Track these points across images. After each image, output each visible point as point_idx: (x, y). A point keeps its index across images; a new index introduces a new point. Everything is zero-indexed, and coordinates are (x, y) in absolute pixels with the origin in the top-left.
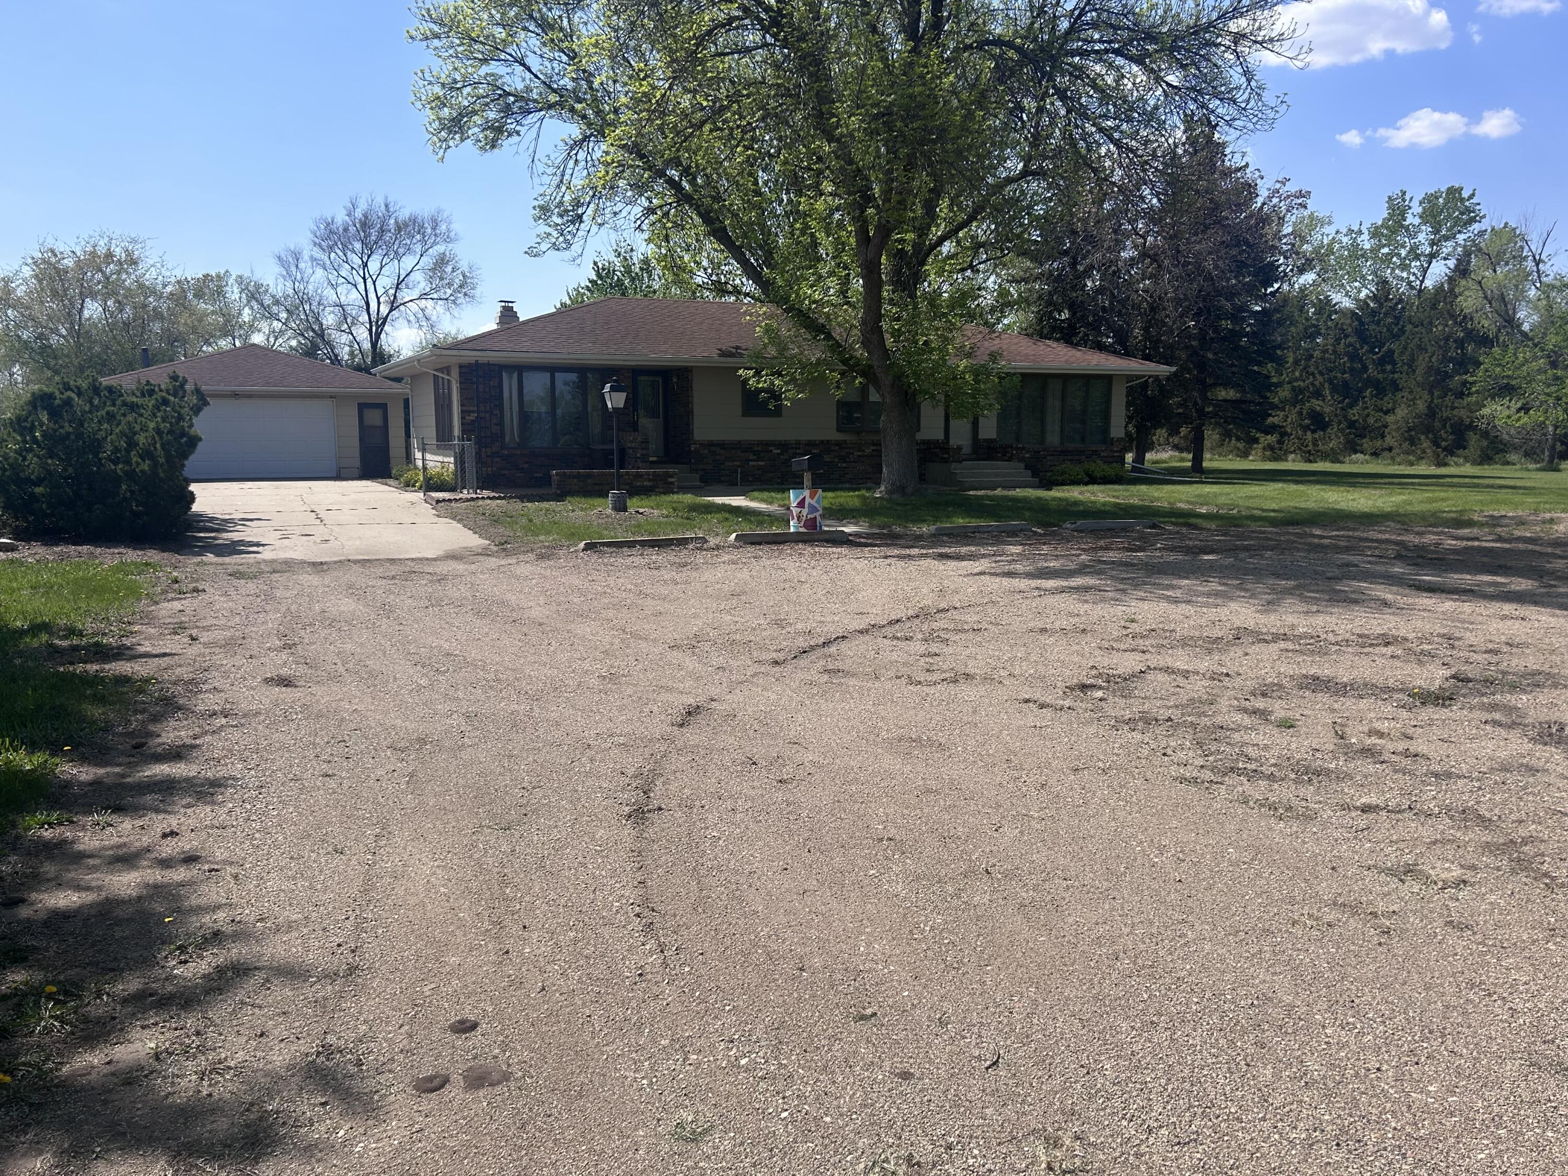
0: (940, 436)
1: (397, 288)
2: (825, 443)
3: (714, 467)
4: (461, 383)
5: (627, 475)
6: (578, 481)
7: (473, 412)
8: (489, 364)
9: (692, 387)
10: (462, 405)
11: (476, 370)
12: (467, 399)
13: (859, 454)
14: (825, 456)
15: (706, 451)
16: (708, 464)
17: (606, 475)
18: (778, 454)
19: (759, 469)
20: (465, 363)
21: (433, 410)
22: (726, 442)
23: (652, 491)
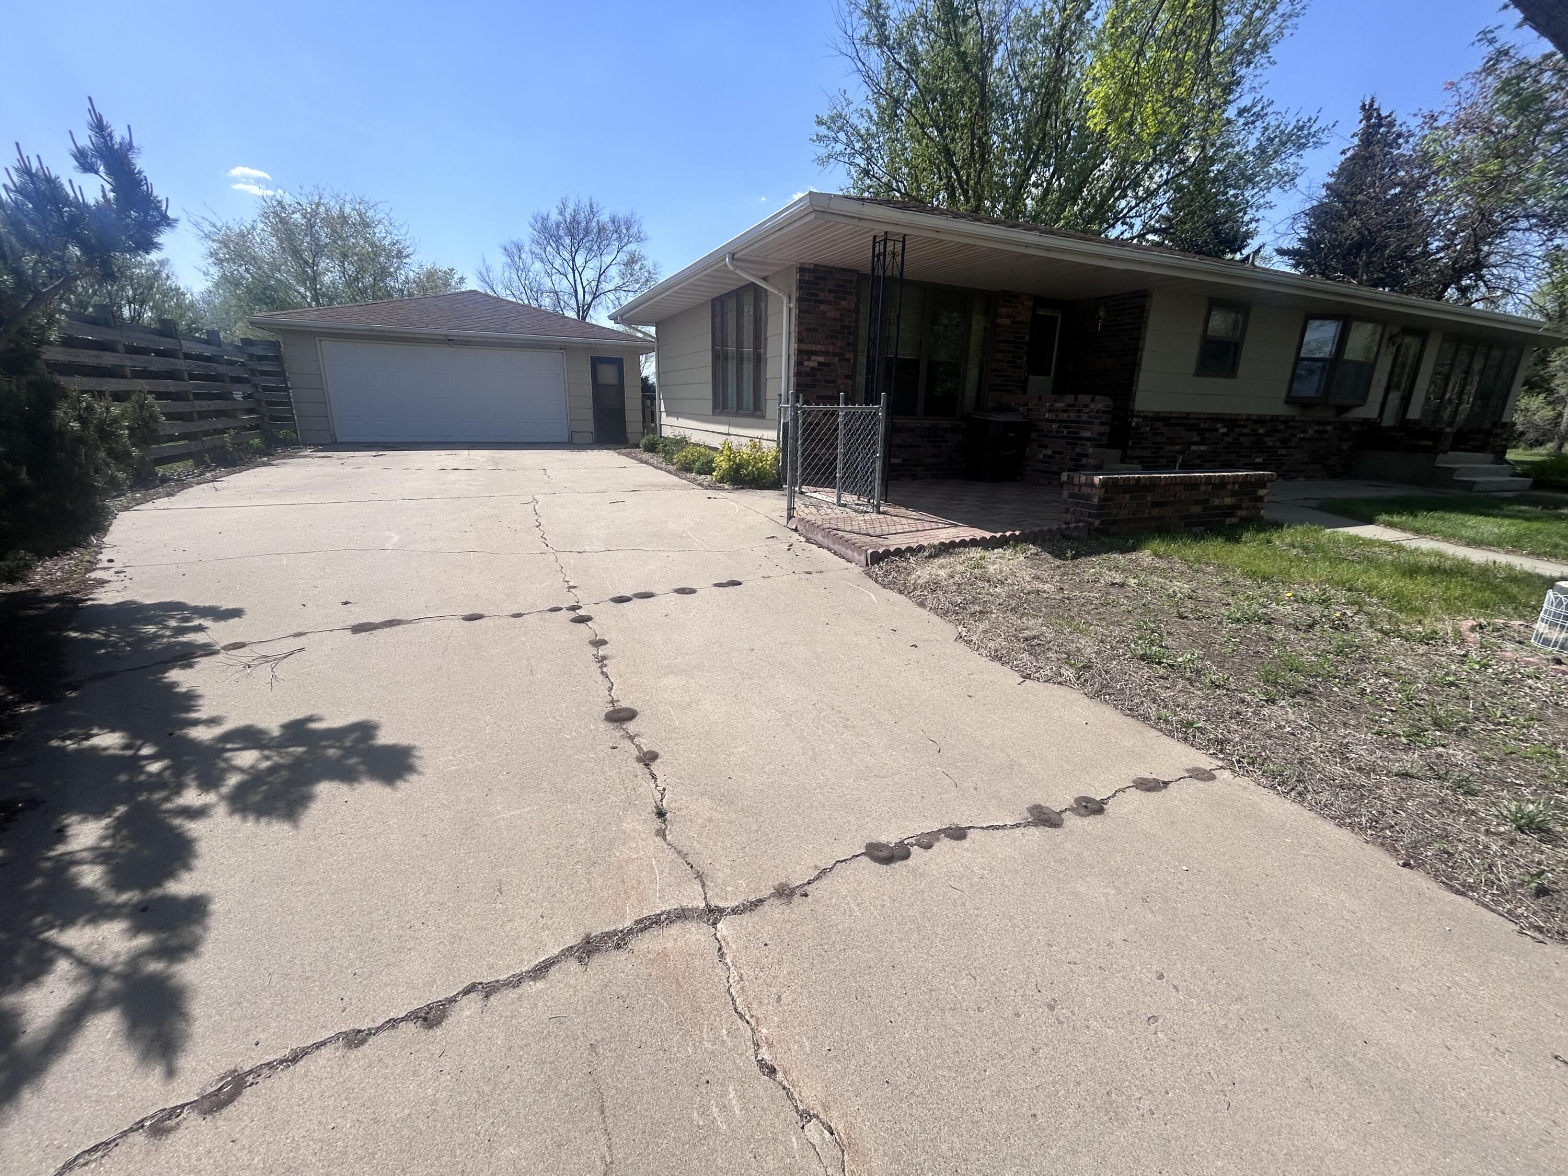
0: (1375, 415)
1: (598, 281)
2: (1274, 419)
3: (1152, 453)
4: (800, 300)
5: (1206, 483)
6: (1130, 499)
7: (815, 353)
8: (844, 270)
9: (1146, 323)
10: (800, 341)
11: (824, 279)
12: (808, 330)
13: (1302, 435)
14: (1267, 439)
15: (1148, 428)
16: (1146, 448)
17: (1176, 484)
18: (1224, 435)
19: (1199, 457)
20: (810, 264)
21: (707, 358)
22: (1174, 415)
23: (1232, 515)
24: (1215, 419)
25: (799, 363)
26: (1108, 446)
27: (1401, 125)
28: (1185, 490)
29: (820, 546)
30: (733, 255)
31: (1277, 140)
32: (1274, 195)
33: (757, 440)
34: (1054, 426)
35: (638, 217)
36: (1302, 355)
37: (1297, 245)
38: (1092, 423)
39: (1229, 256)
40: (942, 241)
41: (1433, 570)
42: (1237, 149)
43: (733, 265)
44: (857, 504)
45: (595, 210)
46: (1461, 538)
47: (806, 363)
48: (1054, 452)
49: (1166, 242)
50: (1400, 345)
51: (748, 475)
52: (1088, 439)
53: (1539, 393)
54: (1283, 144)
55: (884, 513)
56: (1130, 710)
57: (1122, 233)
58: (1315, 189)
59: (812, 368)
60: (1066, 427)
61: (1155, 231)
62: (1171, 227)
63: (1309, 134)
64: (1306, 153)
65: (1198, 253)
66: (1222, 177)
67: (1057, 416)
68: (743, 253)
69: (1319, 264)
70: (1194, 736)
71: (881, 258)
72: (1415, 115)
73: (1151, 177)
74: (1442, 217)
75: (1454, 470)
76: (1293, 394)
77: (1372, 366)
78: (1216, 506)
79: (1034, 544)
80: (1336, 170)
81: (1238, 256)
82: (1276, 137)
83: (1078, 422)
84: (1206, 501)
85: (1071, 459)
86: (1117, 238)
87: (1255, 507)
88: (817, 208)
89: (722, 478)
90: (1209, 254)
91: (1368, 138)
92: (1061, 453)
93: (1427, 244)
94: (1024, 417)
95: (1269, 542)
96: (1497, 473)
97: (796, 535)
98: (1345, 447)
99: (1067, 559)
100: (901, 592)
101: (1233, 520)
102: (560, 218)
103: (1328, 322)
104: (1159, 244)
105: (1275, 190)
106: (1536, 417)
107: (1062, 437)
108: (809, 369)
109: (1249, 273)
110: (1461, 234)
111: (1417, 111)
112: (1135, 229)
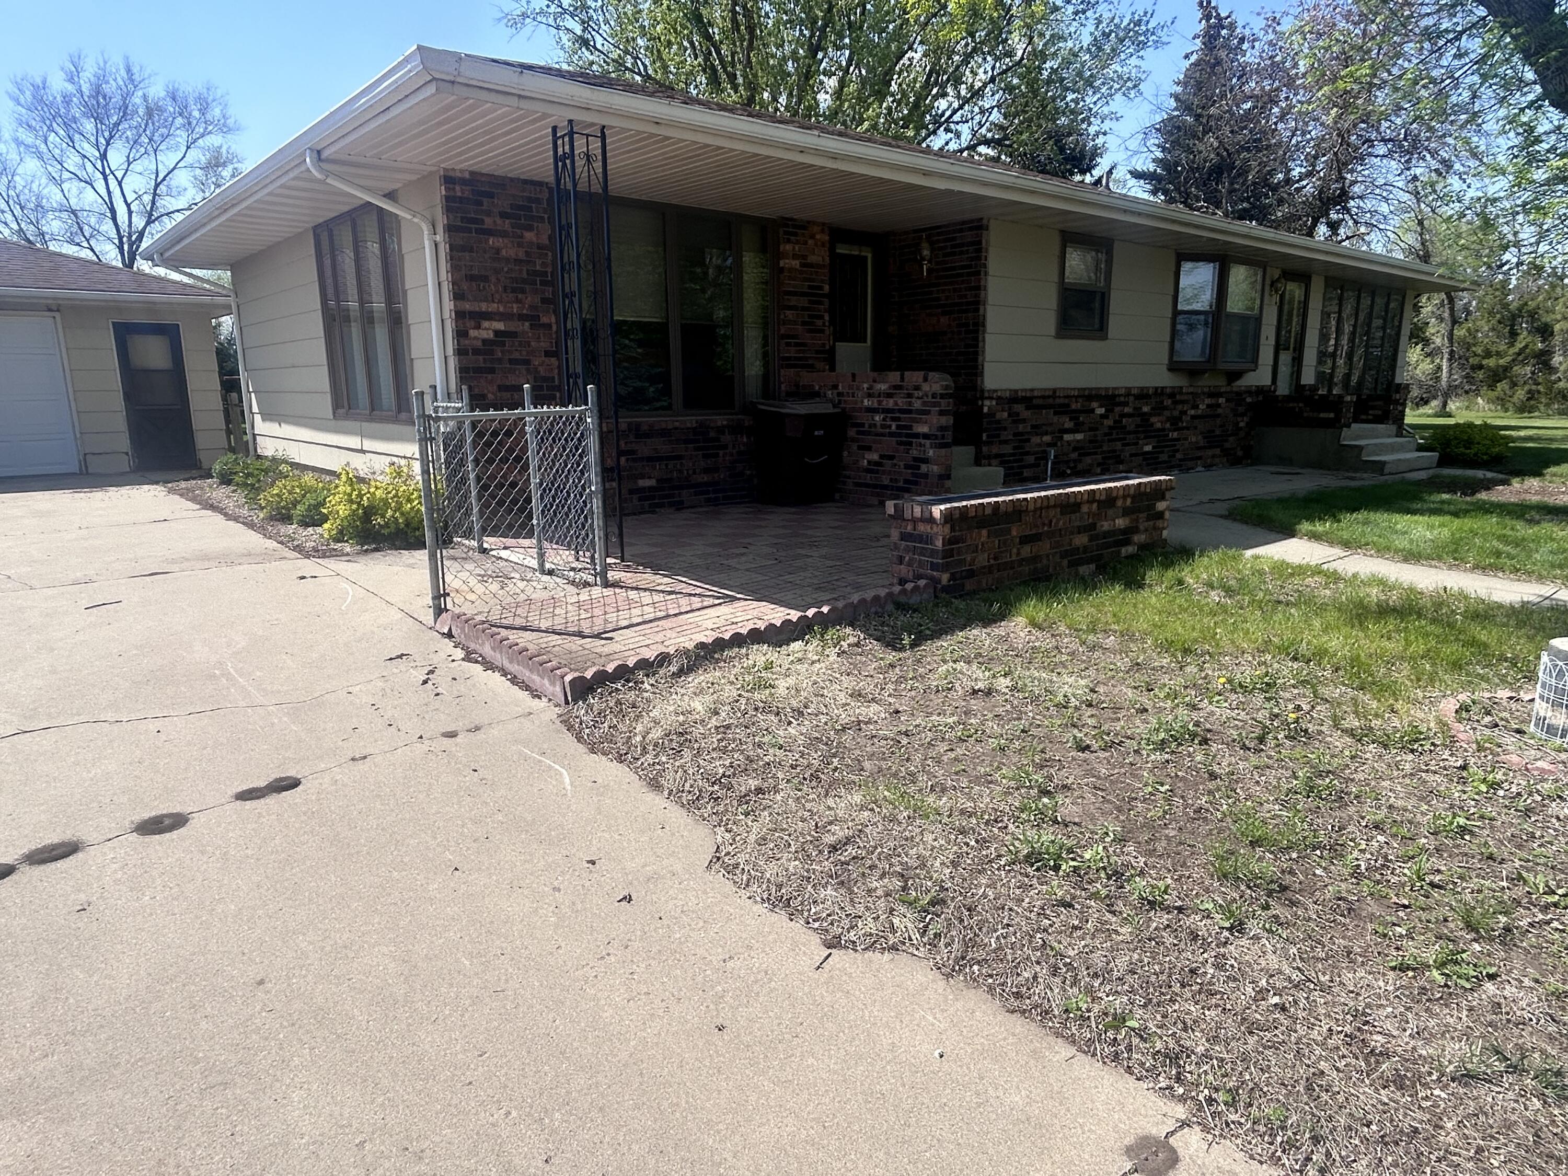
0: (1268, 382)
1: (155, 194)
2: (1159, 392)
3: (1015, 448)
4: (450, 229)
5: (1088, 502)
6: (989, 537)
7: (488, 316)
8: (525, 182)
9: (985, 266)
10: (458, 296)
11: (491, 195)
12: (471, 278)
13: (1193, 412)
14: (1153, 419)
15: (1006, 414)
16: (1006, 442)
17: (1048, 507)
18: (1102, 416)
19: (1075, 449)
20: (461, 171)
21: (316, 325)
22: (1036, 394)
23: (1127, 542)
24: (1089, 395)
25: (461, 334)
26: (957, 442)
27: (1244, 27)
28: (1062, 514)
29: (489, 666)
30: (319, 152)
31: (1113, 35)
32: (1118, 103)
33: (403, 462)
34: (877, 418)
35: (219, 93)
36: (1179, 308)
37: (1152, 167)
38: (927, 413)
39: (1078, 178)
40: (668, 138)
41: (1384, 611)
42: (1070, 44)
43: (321, 170)
44: (573, 569)
45: (137, 77)
46: (1397, 551)
47: (473, 333)
48: (881, 457)
49: (1003, 157)
50: (1284, 292)
51: (387, 525)
52: (926, 436)
53: (1417, 344)
54: (1122, 41)
55: (616, 585)
56: (1018, 995)
57: (947, 144)
58: (1164, 98)
59: (485, 341)
60: (893, 419)
61: (987, 142)
62: (1006, 138)
63: (1148, 30)
64: (1147, 53)
65: (1042, 172)
66: (1056, 78)
67: (880, 403)
68: (333, 149)
69: (1177, 189)
70: (1129, 1049)
71: (568, 161)
72: (1259, 14)
73: (974, 73)
74: (1299, 139)
75: (1360, 448)
76: (1175, 359)
77: (1258, 320)
78: (1105, 532)
79: (852, 625)
80: (1182, 77)
81: (1088, 179)
82: (1111, 31)
83: (910, 412)
84: (1093, 526)
85: (907, 467)
86: (941, 149)
87: (1155, 528)
88: (437, 76)
89: (341, 532)
90: (1054, 174)
91: (1211, 38)
92: (891, 458)
93: (1290, 170)
94: (834, 406)
95: (1180, 582)
96: (1402, 448)
97: (448, 644)
98: (1242, 424)
99: (902, 649)
100: (620, 759)
101: (1131, 549)
102: (70, 88)
103: (1201, 263)
104: (996, 160)
105: (1118, 97)
106: (1418, 372)
107: (892, 435)
108: (479, 343)
109: (1106, 199)
110: (1323, 159)
111: (1259, 10)
112: (963, 138)
